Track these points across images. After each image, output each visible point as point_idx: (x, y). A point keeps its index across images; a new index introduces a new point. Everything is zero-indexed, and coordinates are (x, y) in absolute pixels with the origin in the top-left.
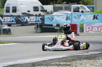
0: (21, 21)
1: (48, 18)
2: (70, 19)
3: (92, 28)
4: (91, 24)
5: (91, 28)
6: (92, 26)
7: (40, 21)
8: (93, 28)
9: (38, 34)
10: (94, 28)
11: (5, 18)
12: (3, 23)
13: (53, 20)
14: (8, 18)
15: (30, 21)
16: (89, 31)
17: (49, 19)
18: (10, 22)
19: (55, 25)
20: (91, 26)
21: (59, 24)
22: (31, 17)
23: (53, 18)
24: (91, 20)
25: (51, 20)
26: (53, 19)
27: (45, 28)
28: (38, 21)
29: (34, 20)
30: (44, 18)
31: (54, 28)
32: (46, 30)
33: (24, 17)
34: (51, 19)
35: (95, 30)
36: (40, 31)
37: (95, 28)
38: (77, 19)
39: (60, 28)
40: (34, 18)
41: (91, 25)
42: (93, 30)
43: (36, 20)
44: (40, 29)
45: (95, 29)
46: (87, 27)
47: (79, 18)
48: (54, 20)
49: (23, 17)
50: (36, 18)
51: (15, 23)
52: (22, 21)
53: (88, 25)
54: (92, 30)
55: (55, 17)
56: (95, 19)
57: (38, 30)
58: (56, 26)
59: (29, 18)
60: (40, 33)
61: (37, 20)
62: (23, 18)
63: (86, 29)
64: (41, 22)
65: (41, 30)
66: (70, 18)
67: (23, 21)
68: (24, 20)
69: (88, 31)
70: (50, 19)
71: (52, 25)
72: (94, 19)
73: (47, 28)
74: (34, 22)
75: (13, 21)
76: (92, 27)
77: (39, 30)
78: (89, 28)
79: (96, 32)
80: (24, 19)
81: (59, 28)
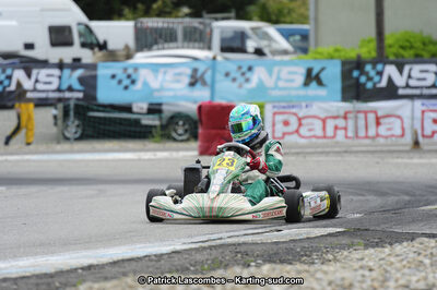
1: (113, 77)
2: (204, 83)
3: (300, 125)
4: (293, 107)
5: (293, 121)
6: (300, 115)
7: (79, 91)
8: (303, 122)
9: (66, 146)
10: (308, 124)
13: (132, 88)
15: (35, 90)
16: (284, 134)
17: (115, 82)
19: (142, 108)
20: (295, 114)
21: (160, 104)
22: (38, 74)
23: (134, 77)
24: (296, 89)
25: (126, 88)
26: (133, 82)
27: (100, 118)
28: (70, 89)
29: (49, 83)
30: (94, 78)
31: (137, 122)
32: (102, 127)
33: (9, 72)
34: (126, 82)
35: (310, 130)
36: (76, 133)
37: (312, 124)
38: (235, 85)
39: (164, 122)
40: (52, 76)
41: (294, 110)
42: (303, 131)
43: (60, 84)
44: (78, 126)
45: (311, 127)
46: (279, 118)
47: (243, 79)
48: (139, 86)
49: (4, 71)
53: (282, 110)
54: (297, 131)
55: (144, 75)
56: (314, 84)
57: (69, 129)
58: (145, 111)
59: (29, 76)
60: (76, 139)
61: (64, 86)
62: (2, 77)
63: (274, 125)
64: (81, 95)
65: (83, 130)
66: (208, 77)
67: (5, 87)
68: (9, 85)
69: (280, 135)
70: (120, 82)
71: (128, 109)
72: (306, 84)
73: (110, 119)
76: (300, 119)
77: (74, 130)
78: (286, 123)
79: (314, 140)
80: (9, 78)
81: (157, 123)
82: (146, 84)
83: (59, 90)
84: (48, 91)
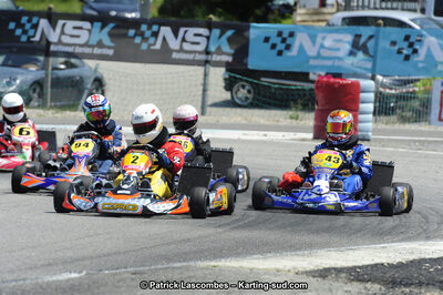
0: (139, 45)
1: (267, 40)
7: (228, 53)
11: (64, 25)
12: (53, 48)
13: (287, 54)
14: (80, 28)
15: (181, 50)
17: (268, 45)
18: (86, 45)
22: (186, 32)
25: (280, 53)
26: (288, 47)
29: (198, 43)
33: (155, 28)
34: (281, 47)
36: (247, 98)
40: (200, 35)
43: (207, 46)
44: (249, 91)
47: (411, 50)
48: (294, 51)
49: (150, 28)
50: (208, 38)
51: (111, 52)
52: (144, 46)
57: (239, 94)
59: (176, 34)
62: (148, 34)
64: (230, 59)
67: (150, 45)
68: (154, 44)
70: (274, 46)
74: (200, 53)
75: (100, 44)
80: (155, 34)
82: (301, 49)
83: (207, 52)
84: (195, 52)
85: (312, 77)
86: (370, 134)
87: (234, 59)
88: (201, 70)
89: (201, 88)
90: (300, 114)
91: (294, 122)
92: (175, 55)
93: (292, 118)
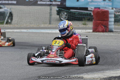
19: (92, 8)
36: (65, 18)
51: (15, 2)
57: (62, 16)
64: (59, 3)
65: (68, 17)
74: (48, 1)
84: (46, 1)
85: (89, 9)
86: (113, 29)
87: (61, 3)
88: (48, 8)
89: (49, 14)
90: (87, 22)
91: (85, 26)
92: (39, 3)
93: (83, 24)
